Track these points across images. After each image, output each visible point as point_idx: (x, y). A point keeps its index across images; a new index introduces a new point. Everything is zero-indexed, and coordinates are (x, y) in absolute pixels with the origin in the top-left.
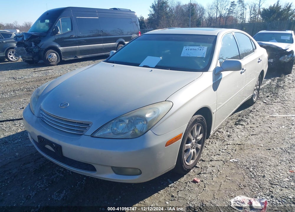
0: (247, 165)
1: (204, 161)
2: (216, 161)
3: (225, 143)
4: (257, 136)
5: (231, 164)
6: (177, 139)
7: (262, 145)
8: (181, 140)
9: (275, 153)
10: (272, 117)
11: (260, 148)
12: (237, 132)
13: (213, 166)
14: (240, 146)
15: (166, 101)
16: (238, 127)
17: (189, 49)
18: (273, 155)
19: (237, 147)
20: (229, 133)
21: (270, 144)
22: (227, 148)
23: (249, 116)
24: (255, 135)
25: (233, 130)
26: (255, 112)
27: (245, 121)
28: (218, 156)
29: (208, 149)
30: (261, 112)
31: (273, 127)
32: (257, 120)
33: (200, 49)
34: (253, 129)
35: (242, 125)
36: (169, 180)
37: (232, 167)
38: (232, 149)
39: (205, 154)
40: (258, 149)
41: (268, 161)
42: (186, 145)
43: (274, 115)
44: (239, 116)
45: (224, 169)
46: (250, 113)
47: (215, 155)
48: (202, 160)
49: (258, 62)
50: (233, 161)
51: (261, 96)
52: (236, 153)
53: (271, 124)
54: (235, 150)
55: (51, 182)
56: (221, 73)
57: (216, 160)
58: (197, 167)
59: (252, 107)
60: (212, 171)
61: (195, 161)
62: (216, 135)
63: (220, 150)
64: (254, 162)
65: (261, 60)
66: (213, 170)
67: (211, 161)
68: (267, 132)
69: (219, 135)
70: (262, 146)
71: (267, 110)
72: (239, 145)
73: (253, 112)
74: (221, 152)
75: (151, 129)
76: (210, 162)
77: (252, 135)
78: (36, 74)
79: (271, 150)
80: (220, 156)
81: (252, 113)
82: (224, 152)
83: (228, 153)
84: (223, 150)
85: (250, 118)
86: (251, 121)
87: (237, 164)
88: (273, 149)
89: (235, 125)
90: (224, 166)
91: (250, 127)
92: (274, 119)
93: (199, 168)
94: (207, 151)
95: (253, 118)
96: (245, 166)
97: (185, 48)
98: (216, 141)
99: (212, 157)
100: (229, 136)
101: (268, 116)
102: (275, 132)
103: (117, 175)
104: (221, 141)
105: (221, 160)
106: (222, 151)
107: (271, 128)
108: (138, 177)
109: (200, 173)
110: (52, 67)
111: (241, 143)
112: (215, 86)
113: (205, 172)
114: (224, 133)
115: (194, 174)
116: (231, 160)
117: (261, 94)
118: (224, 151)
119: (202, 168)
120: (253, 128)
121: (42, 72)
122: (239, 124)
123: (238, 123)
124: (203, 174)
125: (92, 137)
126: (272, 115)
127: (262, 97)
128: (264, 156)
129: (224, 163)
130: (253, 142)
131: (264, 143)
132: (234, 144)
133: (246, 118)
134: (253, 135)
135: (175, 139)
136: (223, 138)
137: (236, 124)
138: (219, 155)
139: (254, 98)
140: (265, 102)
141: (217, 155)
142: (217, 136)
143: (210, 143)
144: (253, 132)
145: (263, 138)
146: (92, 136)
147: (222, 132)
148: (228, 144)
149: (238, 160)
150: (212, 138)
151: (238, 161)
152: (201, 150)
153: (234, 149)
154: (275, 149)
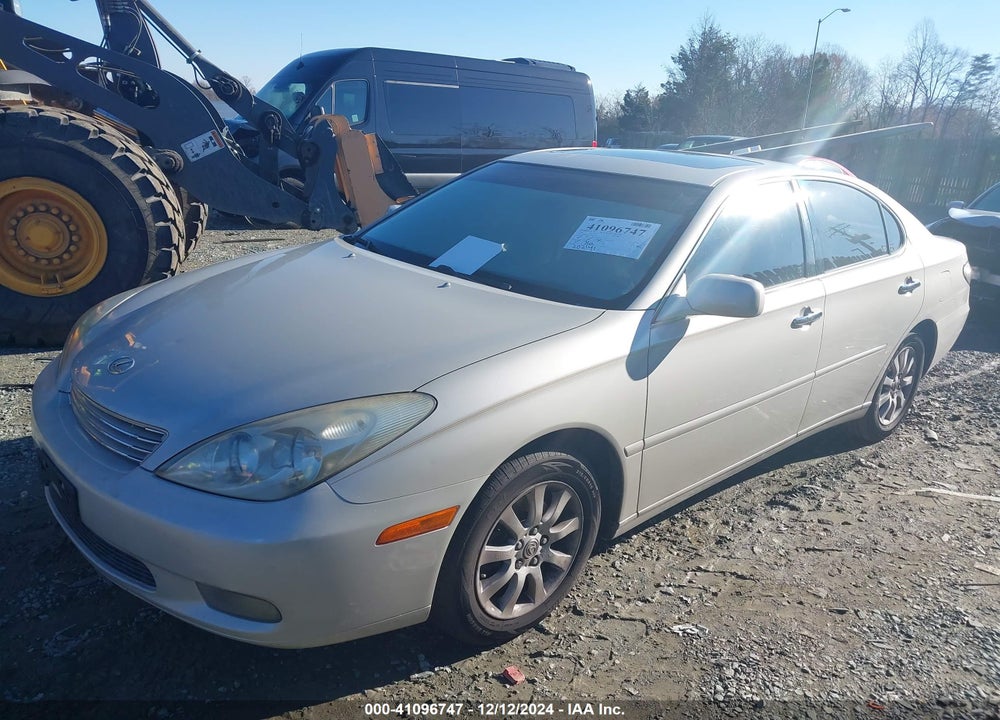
0: (722, 655)
1: (579, 613)
2: (622, 619)
3: (693, 564)
4: (824, 556)
5: (672, 640)
6: (430, 523)
7: (823, 593)
8: (450, 531)
9: (855, 630)
10: (928, 495)
11: (809, 600)
12: (759, 532)
13: (599, 638)
14: (740, 581)
15: (414, 391)
16: (773, 512)
17: (600, 228)
18: (844, 635)
19: (727, 586)
20: (726, 532)
21: (856, 591)
22: (690, 582)
23: (838, 478)
24: (819, 550)
25: (751, 521)
26: (871, 467)
27: (812, 497)
28: (640, 604)
29: (617, 576)
30: (893, 472)
31: (905, 533)
32: (861, 499)
33: (633, 229)
34: (825, 530)
35: (793, 508)
36: (422, 657)
37: (665, 653)
38: (704, 589)
39: (599, 591)
40: (801, 603)
41: (812, 655)
42: (488, 548)
43: (937, 491)
44: (803, 475)
45: (633, 653)
46: (850, 468)
47: (629, 600)
48: (575, 607)
49: (902, 291)
50: (684, 631)
51: (928, 414)
52: (710, 604)
53: (903, 523)
54: (715, 594)
55: (64, 597)
56: (688, 317)
57: (624, 615)
58: (542, 630)
59: (871, 447)
60: (589, 653)
61: (536, 609)
62: (677, 529)
63: (658, 586)
64: (756, 647)
65: (919, 285)
66: (593, 651)
67: (605, 616)
68: (873, 546)
69: (687, 533)
70: (820, 594)
71: (921, 467)
72: (739, 577)
73: (863, 465)
74: (658, 593)
75: (331, 481)
76: (599, 622)
77: (807, 550)
78: (224, 249)
79: (844, 617)
80: (648, 608)
81: (857, 472)
82: (670, 594)
83: (681, 599)
84: (670, 585)
85: (839, 486)
86: (835, 499)
87: (691, 644)
88: (856, 612)
89: (768, 504)
90: (640, 644)
91: (819, 521)
92: (928, 503)
93: (547, 633)
94: (613, 582)
95: (850, 488)
96: (715, 656)
97: (587, 222)
98: (663, 550)
99: (617, 604)
100: (721, 541)
101: (912, 492)
102: (903, 554)
103: (211, 610)
104: (681, 554)
105: (643, 621)
106: (665, 589)
107: (895, 535)
108: (270, 628)
109: (540, 654)
110: (286, 231)
111: (752, 571)
112: (641, 363)
113: (560, 651)
114: (712, 526)
115: (522, 651)
116: (676, 628)
117: (937, 405)
118: (671, 590)
119: (557, 637)
120: (825, 526)
121: (246, 245)
122: (782, 503)
123: (782, 498)
124: (551, 656)
125: (159, 477)
126: (929, 489)
127: (931, 418)
128: (806, 633)
129: (647, 634)
130: (796, 576)
131: (833, 588)
132: (723, 573)
133: (824, 486)
134: (814, 550)
135: (423, 522)
136: (695, 544)
137: (772, 503)
138: (646, 601)
139: (887, 418)
140: (935, 435)
141: (639, 599)
142: (677, 534)
143: (638, 555)
144: (820, 538)
145: (844, 569)
146: (158, 474)
147: (706, 523)
148: (699, 569)
149: (702, 630)
150: (658, 538)
151: (701, 634)
152: (569, 574)
153: (713, 589)
154: (863, 614)
